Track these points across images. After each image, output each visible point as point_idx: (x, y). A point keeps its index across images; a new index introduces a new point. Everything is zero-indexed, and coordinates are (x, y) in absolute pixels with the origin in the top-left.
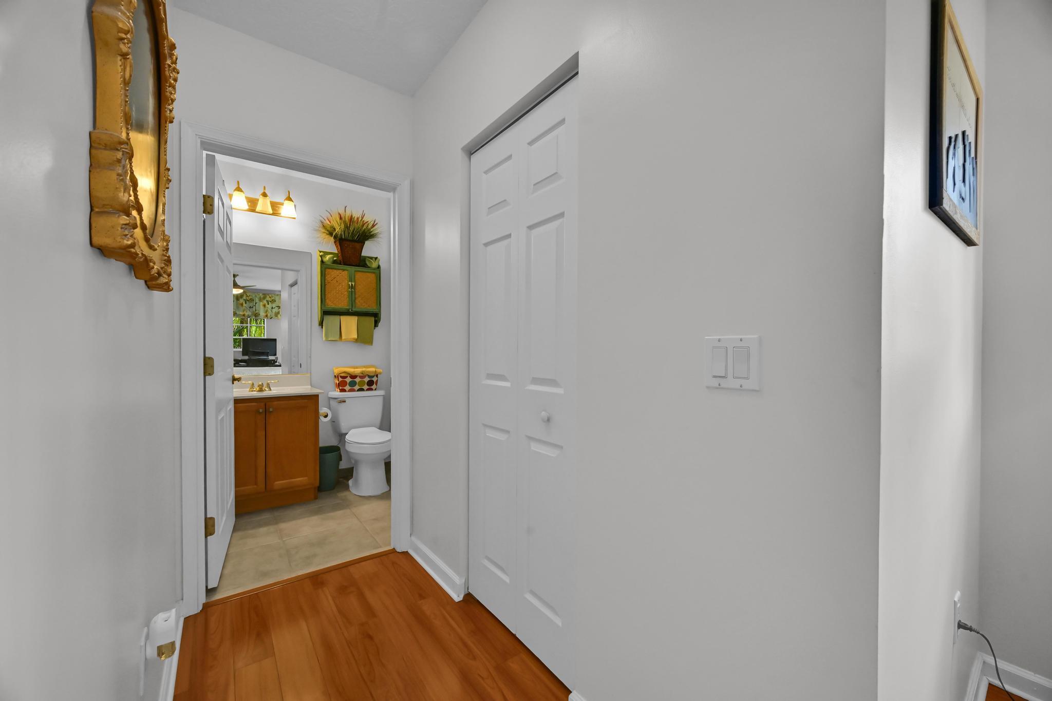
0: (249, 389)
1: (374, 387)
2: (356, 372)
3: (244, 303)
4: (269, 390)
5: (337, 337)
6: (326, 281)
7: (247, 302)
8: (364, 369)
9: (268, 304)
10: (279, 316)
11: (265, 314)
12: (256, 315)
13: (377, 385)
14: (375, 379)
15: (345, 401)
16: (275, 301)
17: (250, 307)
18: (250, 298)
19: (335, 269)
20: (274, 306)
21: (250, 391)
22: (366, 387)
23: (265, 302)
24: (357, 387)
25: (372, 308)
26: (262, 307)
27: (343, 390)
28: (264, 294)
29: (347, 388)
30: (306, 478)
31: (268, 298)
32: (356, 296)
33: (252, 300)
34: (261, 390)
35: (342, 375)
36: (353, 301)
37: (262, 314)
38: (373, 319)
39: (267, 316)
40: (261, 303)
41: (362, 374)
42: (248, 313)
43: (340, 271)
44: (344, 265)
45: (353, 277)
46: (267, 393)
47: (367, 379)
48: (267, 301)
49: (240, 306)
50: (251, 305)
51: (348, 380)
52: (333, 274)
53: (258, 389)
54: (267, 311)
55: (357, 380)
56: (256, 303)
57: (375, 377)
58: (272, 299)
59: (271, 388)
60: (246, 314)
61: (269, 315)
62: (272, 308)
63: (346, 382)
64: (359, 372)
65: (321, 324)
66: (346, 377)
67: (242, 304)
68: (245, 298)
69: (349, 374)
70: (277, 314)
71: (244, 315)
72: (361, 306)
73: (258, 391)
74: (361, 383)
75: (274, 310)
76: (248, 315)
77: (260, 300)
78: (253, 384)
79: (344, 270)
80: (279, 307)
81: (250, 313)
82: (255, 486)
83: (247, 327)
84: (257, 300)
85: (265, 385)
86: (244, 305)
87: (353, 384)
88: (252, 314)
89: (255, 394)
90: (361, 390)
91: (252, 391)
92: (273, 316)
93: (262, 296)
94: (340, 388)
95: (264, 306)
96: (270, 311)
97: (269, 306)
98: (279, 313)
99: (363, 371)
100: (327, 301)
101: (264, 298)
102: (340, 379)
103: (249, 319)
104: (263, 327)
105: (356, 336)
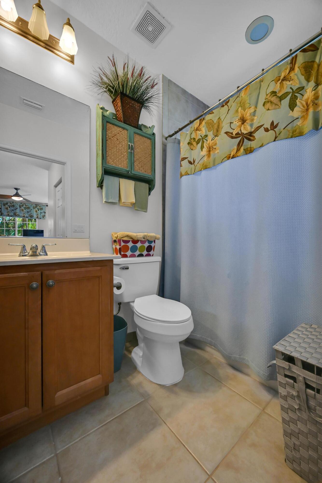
0: (18, 254)
1: (151, 253)
2: (139, 236)
3: (24, 209)
4: (44, 255)
5: (116, 200)
6: (107, 136)
7: (26, 209)
8: (146, 234)
9: (39, 210)
10: (45, 217)
11: (36, 216)
12: (32, 216)
13: (154, 251)
14: (153, 245)
15: (127, 268)
16: (43, 209)
17: (28, 212)
18: (28, 206)
19: (116, 125)
20: (42, 211)
21: (20, 256)
22: (145, 253)
23: (36, 209)
24: (137, 253)
25: (147, 174)
26: (35, 212)
27: (125, 256)
28: (36, 205)
29: (129, 253)
30: (99, 376)
31: (38, 207)
32: (135, 159)
33: (29, 208)
34: (34, 254)
35: (125, 239)
36: (132, 164)
37: (35, 216)
38: (147, 186)
39: (38, 217)
40: (34, 210)
41: (144, 238)
42: (26, 215)
43: (120, 129)
44: (124, 123)
45: (132, 139)
46: (41, 259)
47: (146, 245)
48: (38, 209)
49: (22, 211)
50: (28, 210)
51: (130, 245)
52: (114, 130)
53: (31, 253)
54: (38, 214)
55: (139, 245)
56: (31, 210)
57: (153, 242)
58: (41, 208)
59: (48, 253)
60: (26, 216)
61: (39, 217)
62: (41, 213)
63: (128, 246)
64: (141, 236)
65: (101, 185)
66: (127, 242)
67: (23, 210)
68: (24, 206)
69: (132, 238)
70: (44, 216)
71: (24, 216)
72: (139, 170)
73: (31, 256)
74: (142, 248)
75: (42, 214)
76: (27, 216)
77: (34, 208)
78: (24, 247)
79: (124, 129)
80: (45, 213)
81: (28, 215)
82: (26, 409)
83: (26, 223)
84: (32, 208)
85: (40, 248)
86: (24, 210)
87: (134, 249)
88: (29, 216)
89: (28, 259)
90: (141, 255)
91: (23, 256)
92: (41, 217)
93: (35, 206)
94: (122, 253)
95: (36, 211)
96: (39, 214)
97: (39, 212)
98: (45, 216)
99: (145, 235)
100: (108, 158)
101: (36, 207)
102: (123, 244)
103: (27, 219)
104: (35, 224)
105: (134, 201)
